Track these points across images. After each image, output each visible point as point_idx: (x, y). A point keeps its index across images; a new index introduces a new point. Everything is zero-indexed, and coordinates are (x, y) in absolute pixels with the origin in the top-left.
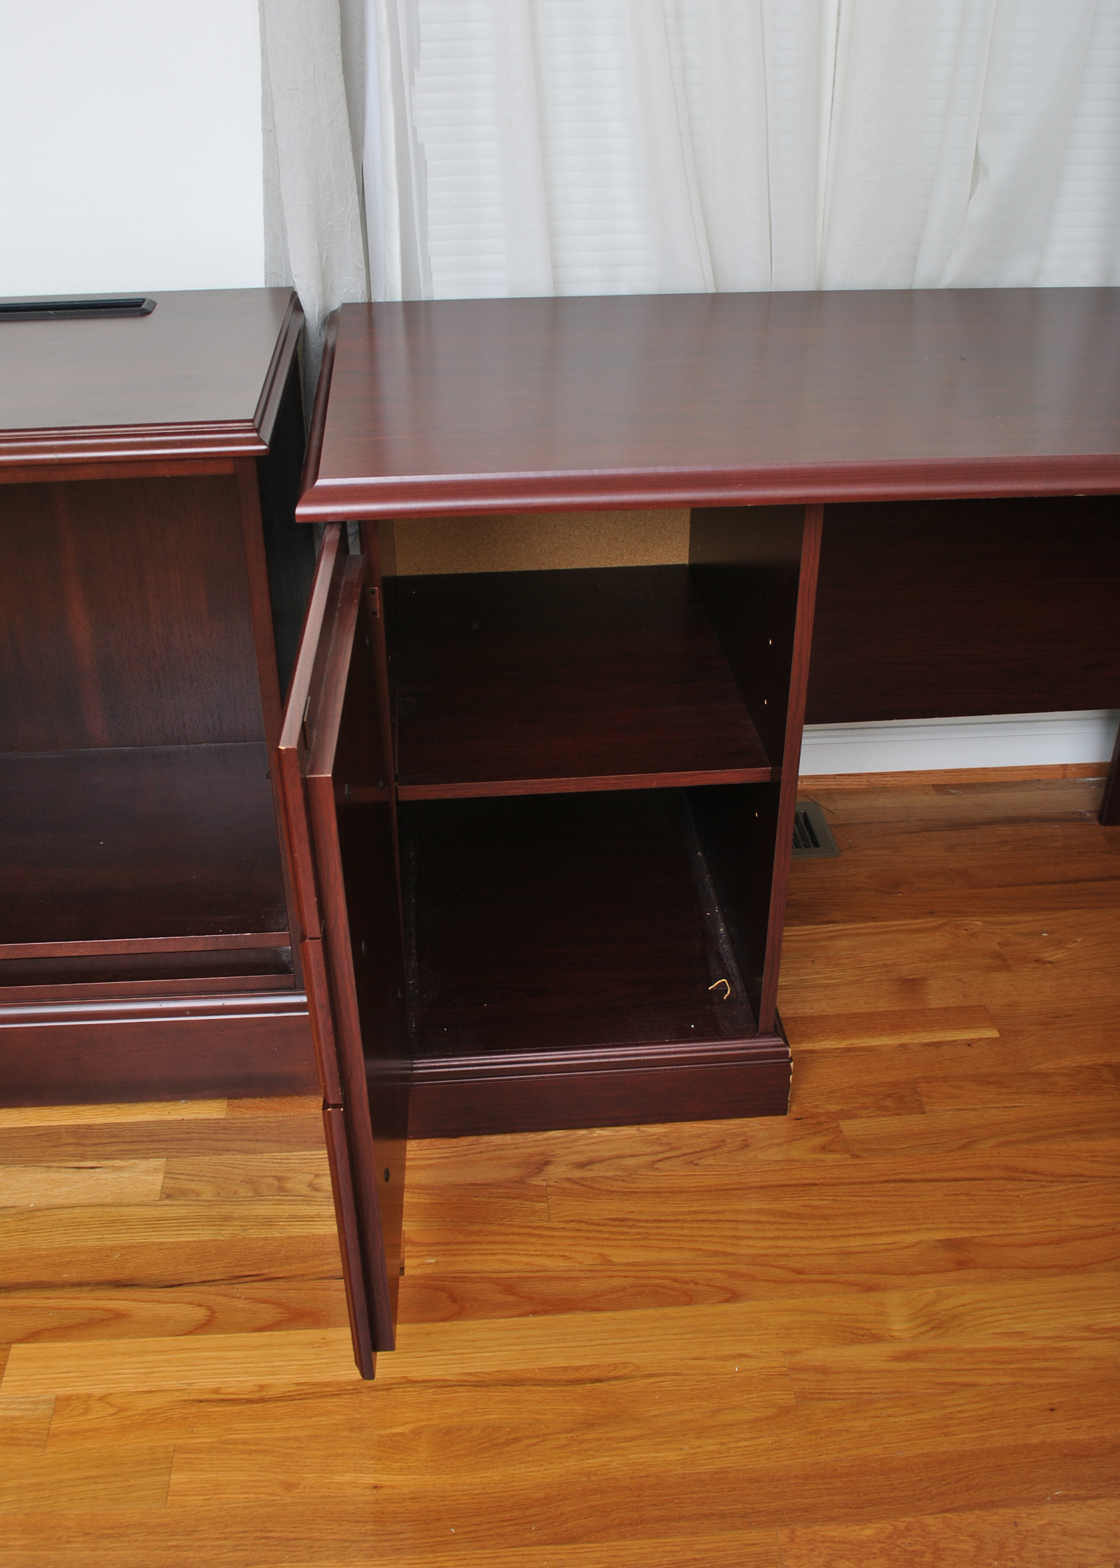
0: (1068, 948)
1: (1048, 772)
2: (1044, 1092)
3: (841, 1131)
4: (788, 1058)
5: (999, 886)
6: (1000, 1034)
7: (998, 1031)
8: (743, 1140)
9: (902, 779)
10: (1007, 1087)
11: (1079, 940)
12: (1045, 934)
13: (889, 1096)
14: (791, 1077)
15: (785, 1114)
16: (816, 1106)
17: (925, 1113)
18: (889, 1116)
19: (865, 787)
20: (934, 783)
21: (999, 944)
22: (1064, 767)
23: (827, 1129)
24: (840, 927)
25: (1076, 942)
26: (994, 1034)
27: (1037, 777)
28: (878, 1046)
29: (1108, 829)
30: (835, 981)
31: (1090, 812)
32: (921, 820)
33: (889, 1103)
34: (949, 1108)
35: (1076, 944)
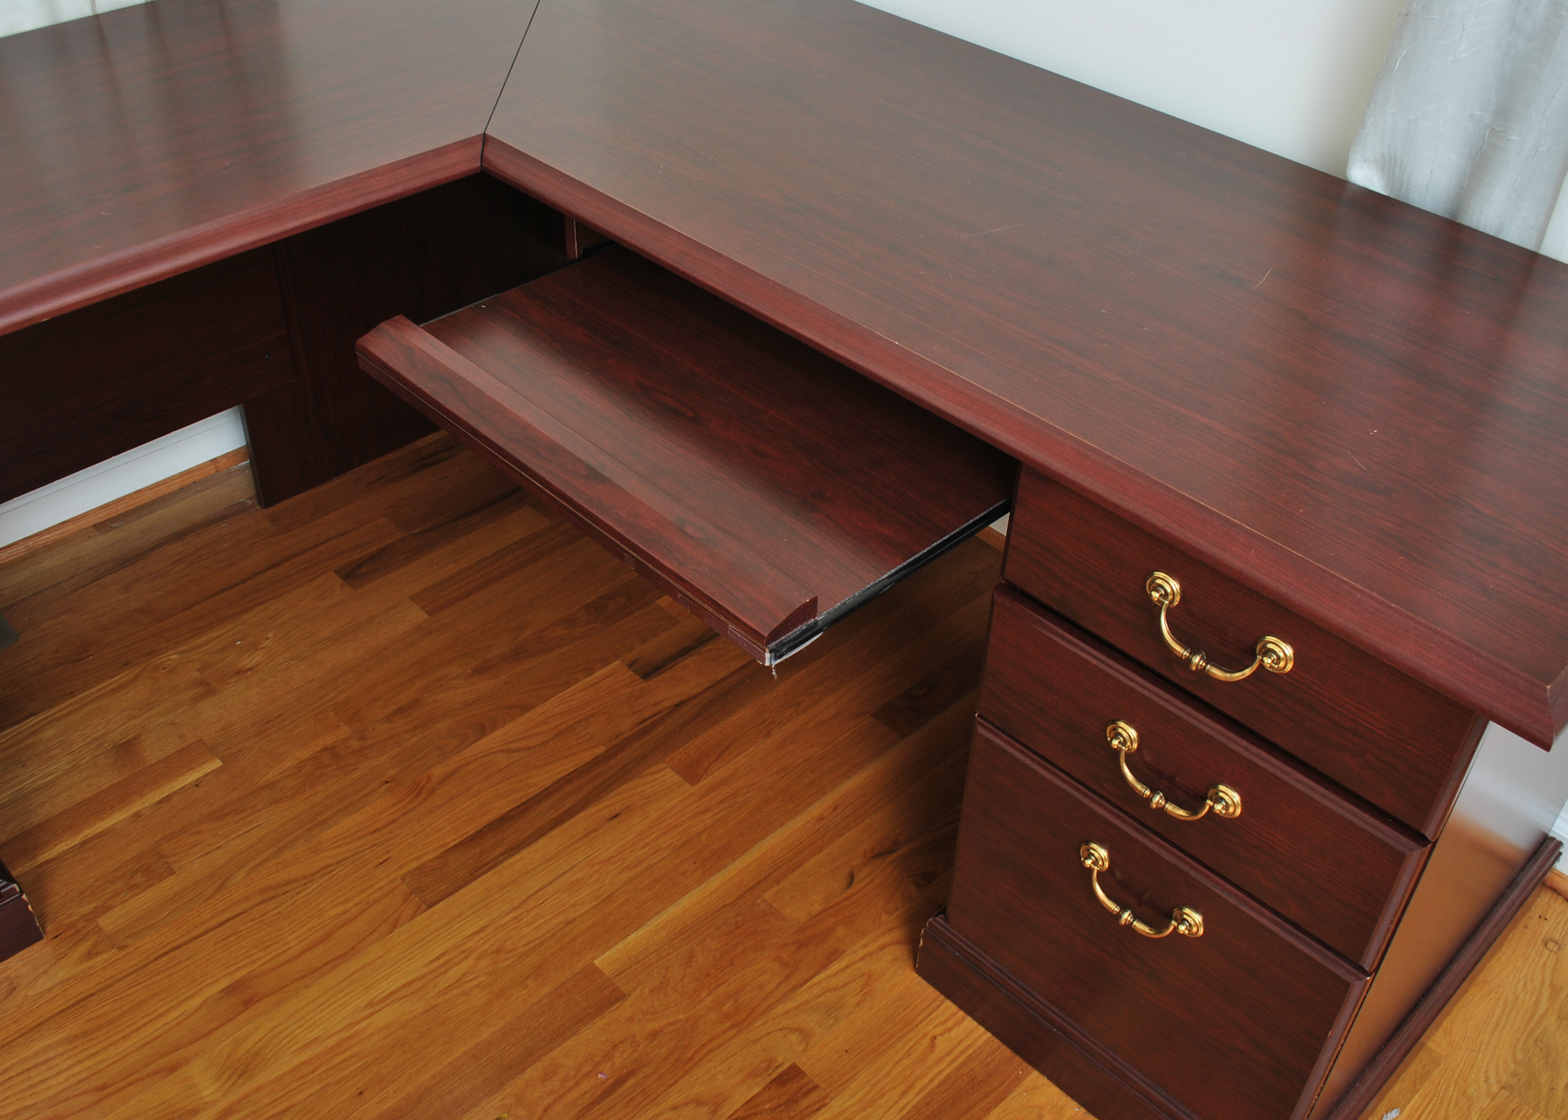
0: (263, 648)
1: (201, 472)
2: (277, 801)
3: (101, 929)
4: (17, 893)
5: (184, 610)
6: (223, 762)
7: (220, 759)
8: (8, 986)
9: (60, 531)
10: (242, 812)
11: (270, 635)
12: (238, 643)
13: (137, 871)
14: (30, 907)
15: (39, 937)
16: (70, 916)
17: (175, 873)
18: (143, 891)
19: (25, 553)
20: (94, 523)
21: (198, 670)
22: (214, 461)
23: (87, 934)
24: (41, 717)
25: (268, 639)
26: (216, 764)
27: (192, 480)
28: (113, 825)
29: (271, 510)
30: (52, 777)
31: (250, 498)
32: (92, 568)
33: (139, 879)
34: (195, 857)
35: (269, 640)
